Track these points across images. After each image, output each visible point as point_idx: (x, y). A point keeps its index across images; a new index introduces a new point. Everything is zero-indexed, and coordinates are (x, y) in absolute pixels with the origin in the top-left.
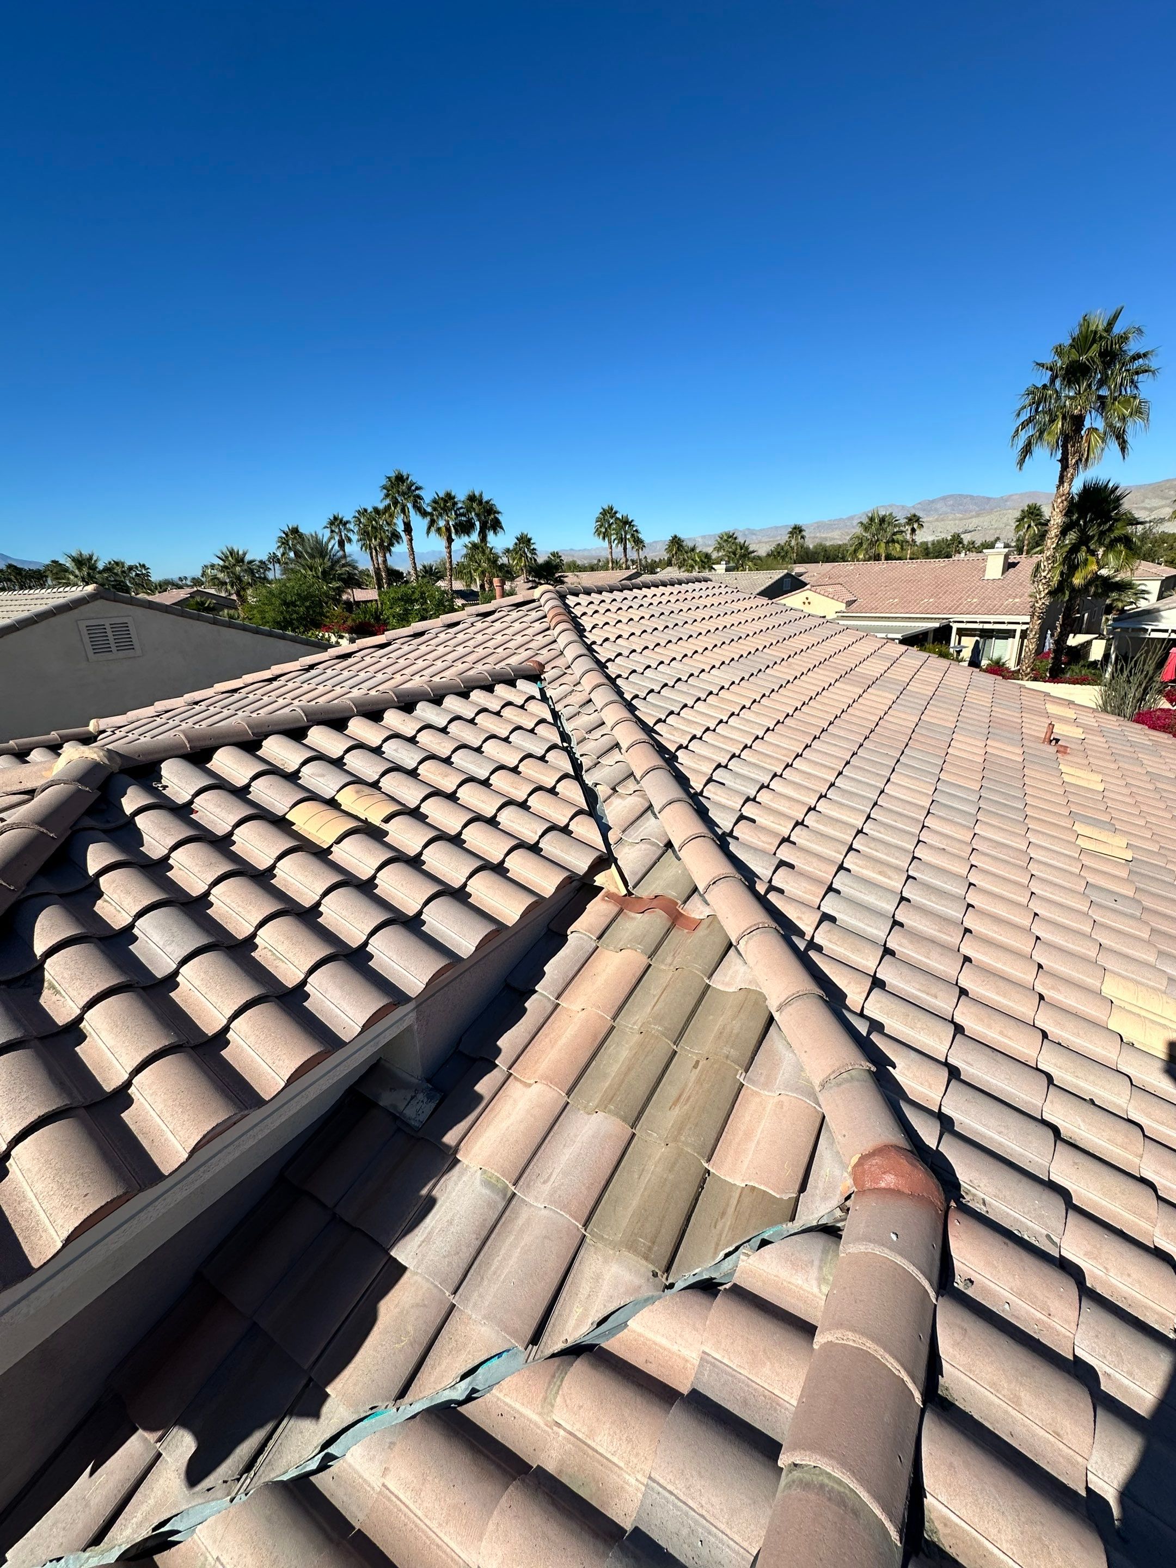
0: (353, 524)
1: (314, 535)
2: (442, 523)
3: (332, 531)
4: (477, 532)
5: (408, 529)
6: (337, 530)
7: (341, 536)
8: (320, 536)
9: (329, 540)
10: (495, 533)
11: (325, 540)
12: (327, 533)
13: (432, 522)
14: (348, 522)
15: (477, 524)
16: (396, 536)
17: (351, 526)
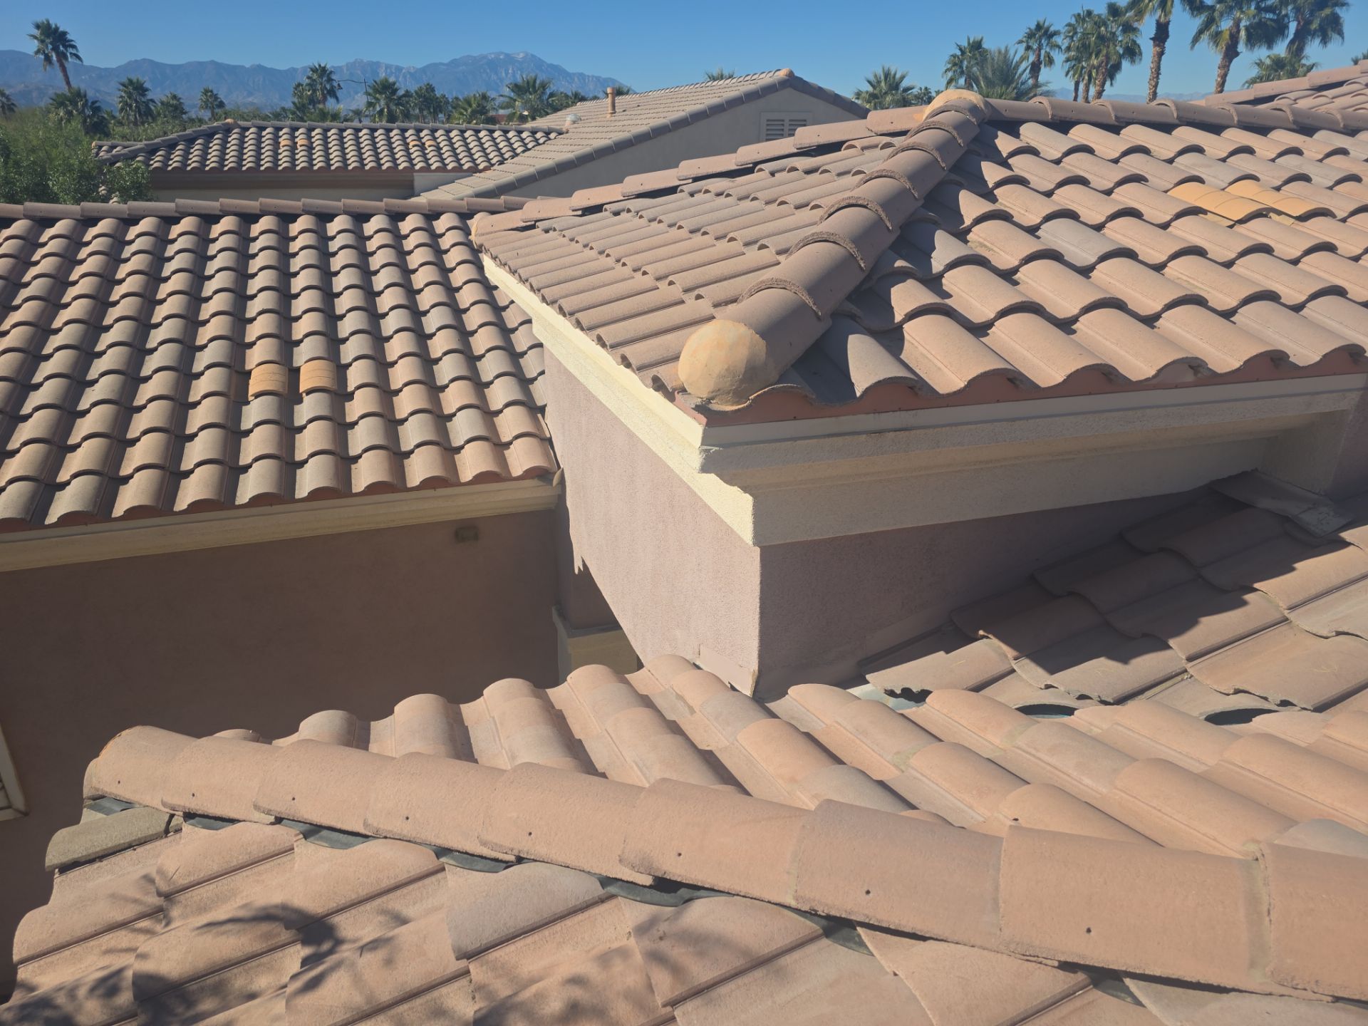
0: (1062, 36)
1: (1003, 51)
2: (1226, 25)
3: (1028, 48)
4: (1287, 41)
5: (1161, 35)
6: (1035, 47)
7: (1039, 56)
8: (1011, 53)
9: (1023, 59)
10: (1325, 41)
11: (1017, 58)
12: (1021, 49)
13: (1210, 22)
14: (1056, 33)
15: (1293, 26)
16: (1132, 52)
17: (1058, 40)
